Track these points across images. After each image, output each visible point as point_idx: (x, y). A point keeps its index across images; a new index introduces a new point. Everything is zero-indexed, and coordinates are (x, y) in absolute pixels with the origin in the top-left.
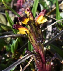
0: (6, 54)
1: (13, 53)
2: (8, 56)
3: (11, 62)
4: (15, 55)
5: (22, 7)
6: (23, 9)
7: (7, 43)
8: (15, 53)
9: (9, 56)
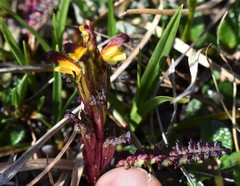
0: (2, 109)
1: (16, 106)
2: (6, 113)
3: (14, 125)
4: (20, 111)
5: (36, 11)
6: (38, 14)
7: (5, 86)
8: (20, 106)
9: (9, 113)
